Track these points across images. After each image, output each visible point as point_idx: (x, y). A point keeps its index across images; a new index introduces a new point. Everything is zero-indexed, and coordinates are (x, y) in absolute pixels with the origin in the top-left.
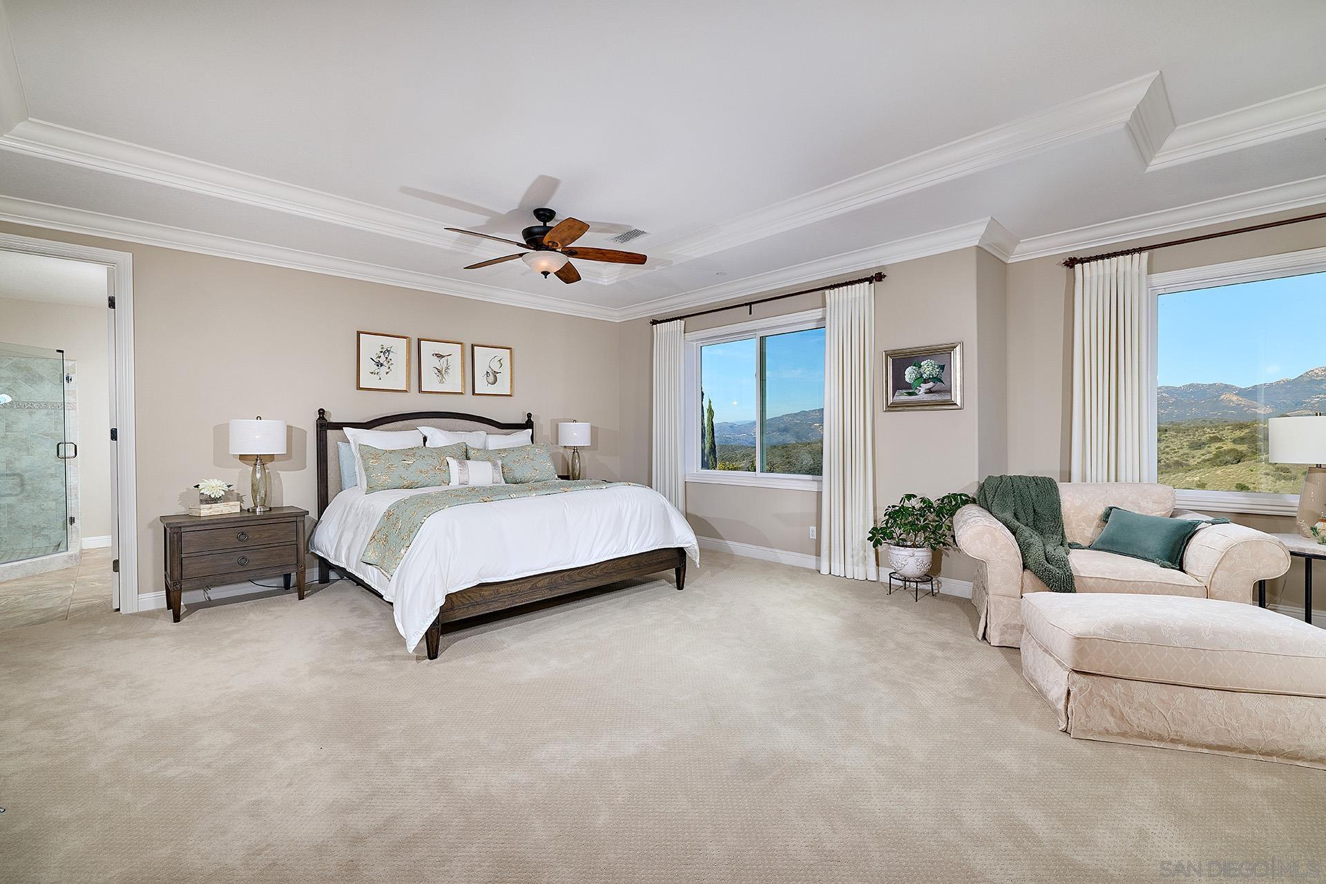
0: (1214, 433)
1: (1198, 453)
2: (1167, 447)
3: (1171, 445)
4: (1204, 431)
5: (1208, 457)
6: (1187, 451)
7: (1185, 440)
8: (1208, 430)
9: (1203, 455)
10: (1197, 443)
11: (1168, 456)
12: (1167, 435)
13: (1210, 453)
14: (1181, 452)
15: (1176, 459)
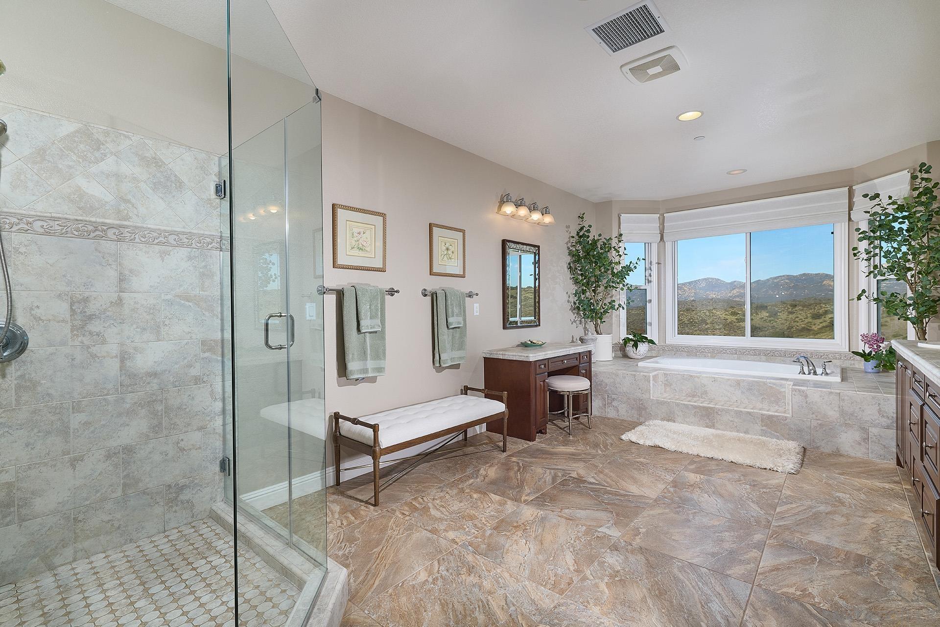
0: (827, 308)
1: (818, 321)
2: (798, 317)
3: (799, 316)
4: (821, 306)
5: (824, 324)
6: (811, 320)
7: (809, 312)
8: (824, 305)
9: (821, 323)
10: (817, 315)
11: (798, 324)
12: (797, 309)
13: (825, 321)
14: (806, 321)
15: (803, 326)
